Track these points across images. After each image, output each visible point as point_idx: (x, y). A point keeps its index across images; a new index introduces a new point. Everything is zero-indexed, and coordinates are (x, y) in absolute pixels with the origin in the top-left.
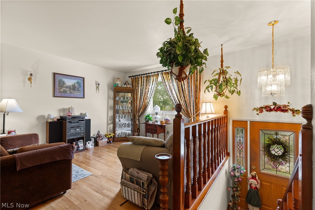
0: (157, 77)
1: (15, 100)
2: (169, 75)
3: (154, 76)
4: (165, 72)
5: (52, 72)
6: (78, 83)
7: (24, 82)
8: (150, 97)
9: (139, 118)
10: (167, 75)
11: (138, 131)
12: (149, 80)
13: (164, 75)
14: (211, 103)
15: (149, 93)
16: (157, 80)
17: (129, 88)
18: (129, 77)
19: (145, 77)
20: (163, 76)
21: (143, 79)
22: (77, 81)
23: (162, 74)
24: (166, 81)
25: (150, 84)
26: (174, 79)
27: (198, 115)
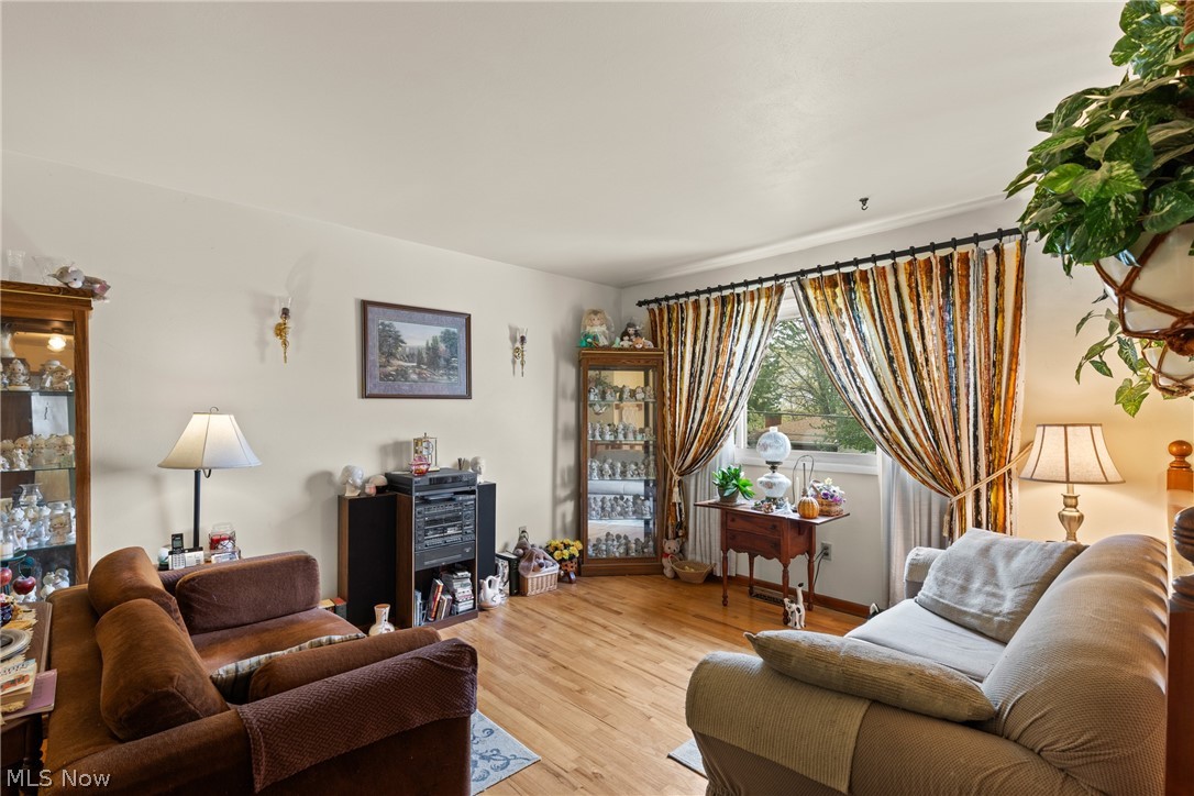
0: (775, 299)
1: (232, 417)
2: (838, 290)
3: (759, 299)
4: (816, 275)
5: (356, 300)
6: (448, 338)
7: (262, 343)
8: (738, 389)
9: (683, 478)
10: (828, 291)
11: (677, 536)
12: (731, 317)
13: (810, 292)
14: (1097, 430)
15: (734, 372)
16: (772, 314)
17: (642, 349)
18: (640, 304)
19: (712, 302)
20: (806, 298)
21: (703, 311)
22: (443, 329)
23: (803, 288)
24: (822, 318)
25: (737, 331)
26: (864, 311)
27: (1002, 483)
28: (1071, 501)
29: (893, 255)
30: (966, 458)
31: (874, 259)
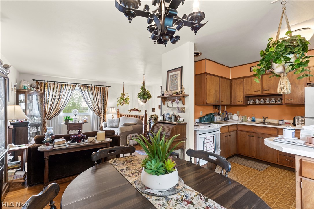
2: (86, 88)
3: (71, 86)
4: (82, 85)
8: (66, 102)
10: (84, 88)
12: (64, 88)
13: (81, 87)
16: (74, 89)
18: (33, 80)
19: (59, 84)
20: (81, 88)
21: (56, 86)
23: (80, 86)
24: (83, 91)
25: (65, 91)
26: (90, 92)
27: (105, 115)
28: (113, 115)
29: (94, 85)
30: (102, 112)
31: (91, 85)
